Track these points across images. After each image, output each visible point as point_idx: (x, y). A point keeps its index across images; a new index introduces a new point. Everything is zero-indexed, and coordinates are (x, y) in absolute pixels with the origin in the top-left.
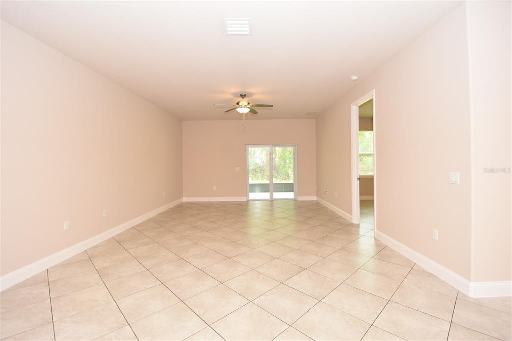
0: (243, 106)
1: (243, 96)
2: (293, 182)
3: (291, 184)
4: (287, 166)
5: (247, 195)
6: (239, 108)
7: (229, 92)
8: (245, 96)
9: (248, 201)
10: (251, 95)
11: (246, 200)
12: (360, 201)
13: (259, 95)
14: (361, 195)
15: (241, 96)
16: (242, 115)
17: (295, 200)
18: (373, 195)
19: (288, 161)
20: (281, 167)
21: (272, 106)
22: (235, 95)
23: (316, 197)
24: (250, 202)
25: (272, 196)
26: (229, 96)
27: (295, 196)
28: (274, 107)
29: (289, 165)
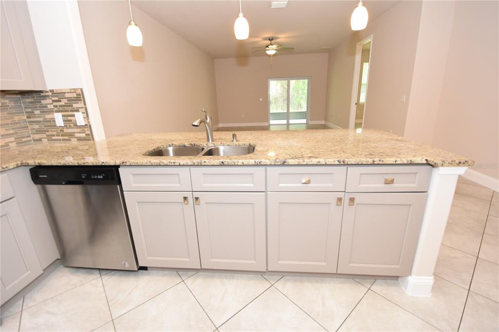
0: (271, 48)
1: (271, 40)
2: (306, 110)
3: (304, 112)
4: (299, 96)
5: (268, 121)
6: (268, 50)
8: (273, 39)
9: (269, 125)
10: (278, 38)
11: (268, 125)
12: (355, 123)
15: (269, 39)
17: (307, 124)
19: (300, 91)
20: (294, 98)
23: (324, 121)
24: (271, 126)
25: (288, 121)
27: (307, 121)
29: (302, 96)
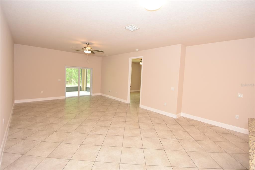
0: (88, 50)
1: (88, 44)
5: (65, 95)
6: (85, 50)
7: (80, 41)
8: (89, 44)
10: (92, 44)
11: (64, 98)
13: (96, 45)
14: (131, 90)
15: (87, 44)
16: (86, 54)
17: (90, 96)
18: (140, 89)
21: (103, 52)
22: (83, 43)
23: (100, 93)
25: (78, 94)
26: (80, 43)
27: (90, 93)
28: (104, 52)
